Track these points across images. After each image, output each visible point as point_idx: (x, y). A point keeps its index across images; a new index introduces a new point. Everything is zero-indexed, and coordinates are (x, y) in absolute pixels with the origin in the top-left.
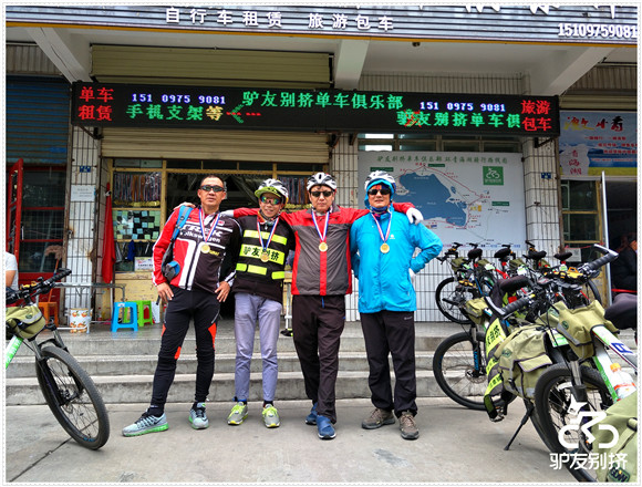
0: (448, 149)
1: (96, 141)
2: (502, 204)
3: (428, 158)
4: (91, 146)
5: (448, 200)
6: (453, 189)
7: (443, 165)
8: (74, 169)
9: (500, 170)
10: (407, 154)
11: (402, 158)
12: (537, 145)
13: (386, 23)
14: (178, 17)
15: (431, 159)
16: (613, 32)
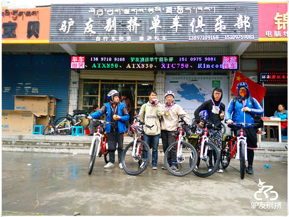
0: (199, 74)
3: (191, 78)
4: (76, 75)
5: (198, 93)
6: (200, 89)
7: (197, 80)
8: (71, 83)
9: (219, 82)
10: (183, 76)
12: (233, 73)
13: (165, 38)
16: (245, 37)
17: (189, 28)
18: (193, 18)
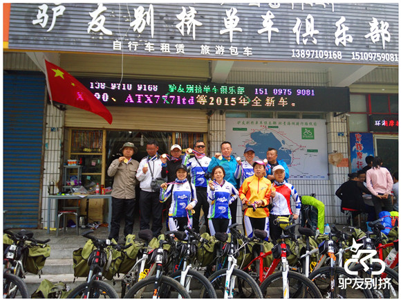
0: (280, 116)
1: (62, 112)
2: (313, 151)
3: (268, 123)
4: (58, 115)
5: (280, 149)
6: (283, 142)
7: (277, 127)
8: (47, 129)
9: (312, 130)
10: (255, 120)
11: (252, 122)
12: (335, 115)
13: (248, 51)
14: (120, 47)
15: (270, 123)
16: (384, 58)
17: (291, 36)
18: (297, 18)
